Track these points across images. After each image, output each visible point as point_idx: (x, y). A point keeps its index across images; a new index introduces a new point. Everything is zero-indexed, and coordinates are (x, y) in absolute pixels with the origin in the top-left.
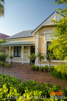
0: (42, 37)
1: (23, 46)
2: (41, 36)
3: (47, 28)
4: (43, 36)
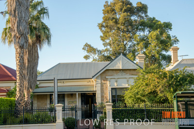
0: (105, 82)
1: (77, 94)
2: (104, 80)
4: (107, 80)
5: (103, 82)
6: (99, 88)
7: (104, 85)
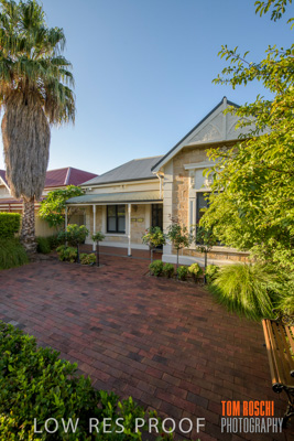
0: (183, 179)
1: (130, 205)
2: (180, 176)
3: (198, 152)
4: (187, 175)
5: (178, 178)
6: (170, 194)
7: (180, 186)
